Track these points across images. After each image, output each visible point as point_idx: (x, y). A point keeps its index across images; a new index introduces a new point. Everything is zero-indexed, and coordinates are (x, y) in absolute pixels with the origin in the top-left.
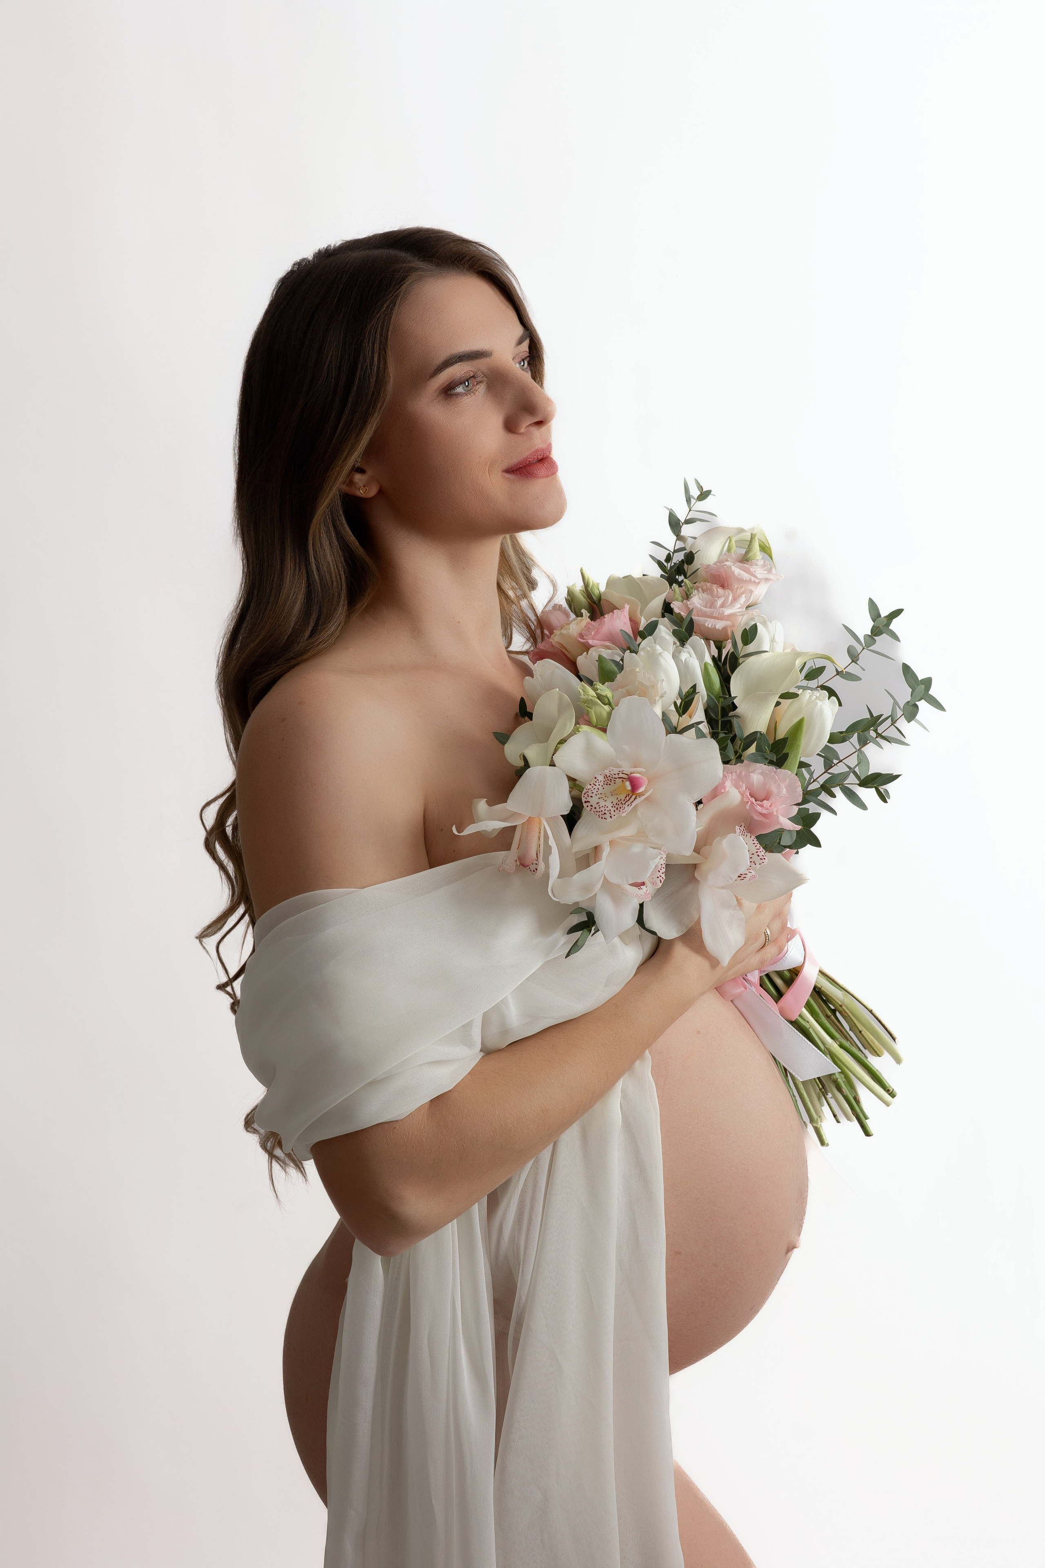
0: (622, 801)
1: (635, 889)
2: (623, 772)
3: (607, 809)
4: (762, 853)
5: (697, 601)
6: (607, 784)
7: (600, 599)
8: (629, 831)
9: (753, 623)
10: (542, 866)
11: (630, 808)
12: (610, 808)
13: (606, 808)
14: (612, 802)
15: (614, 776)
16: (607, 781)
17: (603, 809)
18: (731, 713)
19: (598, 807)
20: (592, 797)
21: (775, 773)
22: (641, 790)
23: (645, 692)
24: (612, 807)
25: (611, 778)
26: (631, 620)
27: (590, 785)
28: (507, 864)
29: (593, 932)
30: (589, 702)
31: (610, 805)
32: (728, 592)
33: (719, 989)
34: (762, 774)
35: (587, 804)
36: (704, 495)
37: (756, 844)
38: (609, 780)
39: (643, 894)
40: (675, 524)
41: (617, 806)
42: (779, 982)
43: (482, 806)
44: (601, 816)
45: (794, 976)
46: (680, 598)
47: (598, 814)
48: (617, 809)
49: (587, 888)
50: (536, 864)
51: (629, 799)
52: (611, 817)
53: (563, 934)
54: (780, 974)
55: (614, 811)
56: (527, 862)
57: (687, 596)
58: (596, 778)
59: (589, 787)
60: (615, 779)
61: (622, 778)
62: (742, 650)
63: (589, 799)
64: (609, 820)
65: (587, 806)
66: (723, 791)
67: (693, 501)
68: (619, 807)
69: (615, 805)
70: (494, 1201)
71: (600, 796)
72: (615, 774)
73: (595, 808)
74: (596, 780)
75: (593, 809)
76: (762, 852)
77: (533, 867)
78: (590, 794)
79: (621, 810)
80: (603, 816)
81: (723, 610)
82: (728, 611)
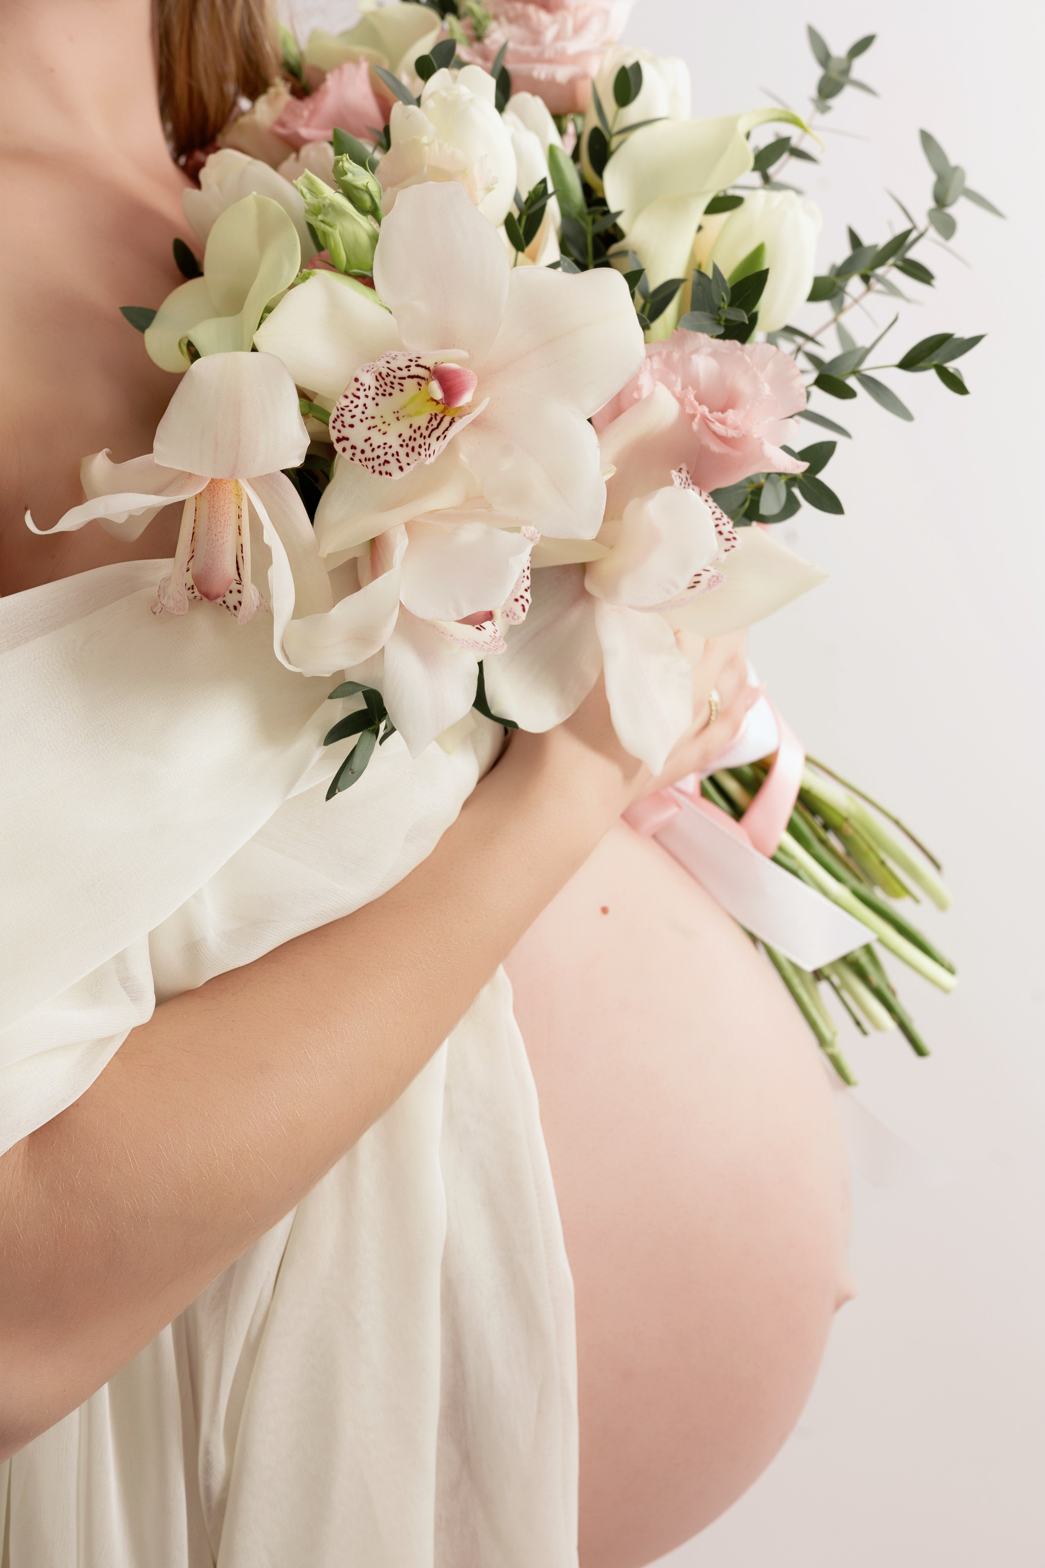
0: (423, 430)
1: (470, 629)
2: (420, 362)
3: (390, 452)
4: (729, 527)
5: (503, 37)
6: (384, 395)
7: (303, 61)
8: (445, 498)
10: (251, 593)
11: (443, 443)
12: (396, 448)
13: (387, 450)
14: (400, 436)
15: (399, 374)
16: (384, 387)
17: (380, 452)
18: (614, 248)
19: (368, 449)
20: (352, 426)
21: (742, 350)
22: (465, 399)
24: (402, 446)
25: (391, 379)
27: (346, 397)
28: (169, 598)
29: (381, 733)
30: (330, 216)
31: (395, 442)
33: (630, 818)
34: (714, 354)
35: (344, 444)
37: (714, 509)
38: (388, 383)
39: (488, 640)
41: (411, 444)
42: (732, 786)
44: (377, 469)
45: (761, 774)
46: (464, 38)
47: (370, 464)
48: (413, 449)
49: (363, 635)
50: (239, 592)
51: (439, 424)
52: (401, 468)
53: (319, 745)
54: (735, 773)
55: (407, 455)
56: (216, 587)
57: (478, 33)
58: (356, 380)
59: (346, 402)
60: (402, 381)
61: (418, 377)
62: (616, 118)
63: (347, 432)
64: (397, 475)
65: (344, 450)
66: (635, 395)
68: (416, 445)
69: (407, 441)
71: (371, 423)
72: (400, 369)
73: (363, 452)
74: (358, 385)
75: (359, 455)
76: (727, 525)
77: (232, 600)
78: (348, 420)
79: (422, 451)
80: (384, 469)
81: (560, 45)
82: (572, 47)
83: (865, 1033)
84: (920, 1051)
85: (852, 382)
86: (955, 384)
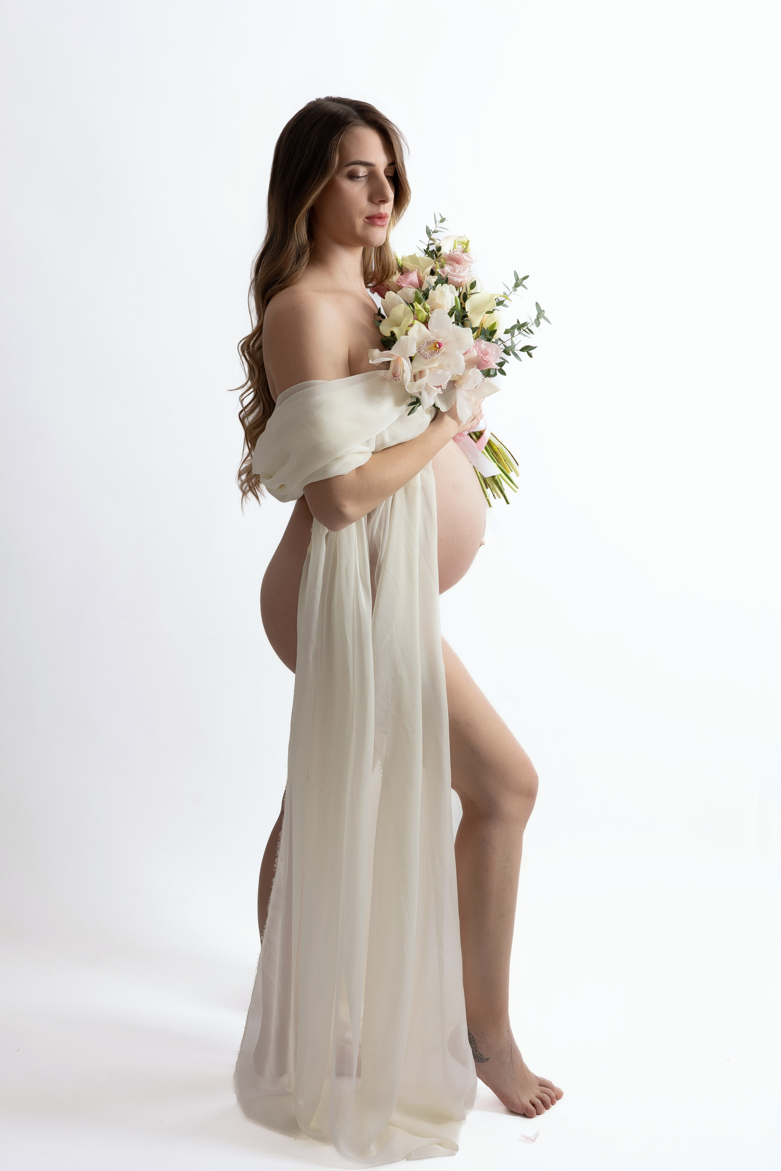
0: (434, 352)
1: (436, 389)
2: (437, 341)
5: (447, 269)
7: (402, 266)
8: (436, 365)
9: (474, 280)
10: (401, 376)
11: (438, 355)
17: (426, 355)
18: (466, 319)
19: (424, 354)
21: (490, 343)
22: (442, 348)
23: (440, 307)
24: (430, 354)
26: (418, 276)
30: (419, 310)
31: (428, 354)
32: (460, 266)
33: (454, 439)
34: (485, 344)
36: (443, 220)
37: (481, 373)
38: (428, 343)
39: (440, 391)
40: (429, 233)
41: (432, 354)
42: (474, 437)
43: (377, 352)
45: (480, 435)
46: (439, 268)
47: (424, 357)
49: (420, 387)
51: (437, 351)
54: (475, 433)
55: (431, 356)
56: (397, 375)
57: (442, 267)
59: (421, 346)
60: (432, 344)
61: (435, 343)
62: (470, 291)
63: (420, 351)
64: (429, 360)
65: (419, 354)
66: (471, 350)
67: (438, 223)
70: (369, 516)
71: (424, 350)
72: (433, 342)
73: (422, 355)
74: (424, 343)
76: (483, 376)
77: (398, 377)
78: (421, 349)
79: (433, 356)
80: (426, 358)
81: (460, 274)
82: (462, 274)
83: (495, 498)
84: (508, 503)
85: (511, 353)
86: (530, 355)
